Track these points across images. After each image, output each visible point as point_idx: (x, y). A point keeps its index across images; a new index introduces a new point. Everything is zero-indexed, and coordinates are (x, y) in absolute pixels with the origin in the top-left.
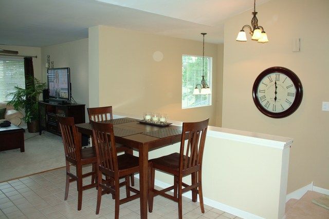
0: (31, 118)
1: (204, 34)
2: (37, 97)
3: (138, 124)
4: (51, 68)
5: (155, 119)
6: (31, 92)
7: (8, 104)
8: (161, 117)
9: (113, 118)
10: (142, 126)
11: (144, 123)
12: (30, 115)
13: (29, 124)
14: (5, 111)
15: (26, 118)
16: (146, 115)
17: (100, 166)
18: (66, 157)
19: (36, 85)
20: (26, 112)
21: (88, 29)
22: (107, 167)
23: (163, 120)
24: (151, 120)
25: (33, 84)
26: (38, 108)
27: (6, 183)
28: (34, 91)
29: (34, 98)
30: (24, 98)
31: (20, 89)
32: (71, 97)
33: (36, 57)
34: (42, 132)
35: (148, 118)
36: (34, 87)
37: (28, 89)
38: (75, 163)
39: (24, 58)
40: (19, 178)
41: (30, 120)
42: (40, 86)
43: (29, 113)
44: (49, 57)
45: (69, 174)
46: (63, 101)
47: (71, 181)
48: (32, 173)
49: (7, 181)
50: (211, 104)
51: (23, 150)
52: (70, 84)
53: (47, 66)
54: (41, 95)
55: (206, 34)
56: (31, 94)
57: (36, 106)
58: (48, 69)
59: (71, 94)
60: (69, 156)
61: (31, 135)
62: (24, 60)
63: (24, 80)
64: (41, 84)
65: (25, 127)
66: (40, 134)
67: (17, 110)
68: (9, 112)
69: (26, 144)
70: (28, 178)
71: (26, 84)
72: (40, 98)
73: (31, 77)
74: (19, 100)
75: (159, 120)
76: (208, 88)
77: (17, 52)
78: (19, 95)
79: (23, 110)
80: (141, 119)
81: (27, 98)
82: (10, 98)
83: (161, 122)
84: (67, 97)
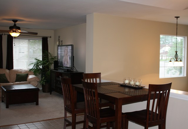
0: (45, 82)
1: (177, 17)
2: (50, 67)
3: (119, 86)
4: (60, 45)
5: (132, 83)
6: (46, 63)
7: (30, 71)
8: (136, 82)
9: (101, 82)
10: (122, 88)
11: (124, 86)
12: (44, 79)
13: (43, 86)
14: (27, 75)
15: (41, 81)
16: (126, 80)
17: (88, 114)
18: (65, 108)
19: (50, 58)
20: (42, 77)
21: (86, 15)
22: (92, 116)
23: (138, 84)
24: (129, 83)
25: (48, 57)
26: (50, 75)
27: (24, 125)
28: (48, 62)
29: (48, 67)
30: (41, 67)
31: (39, 60)
32: (73, 66)
33: (51, 37)
34: (52, 92)
35: (127, 82)
36: (48, 59)
37: (44, 60)
38: (70, 112)
39: (42, 38)
40: (33, 122)
41: (44, 83)
42: (52, 59)
43: (43, 78)
44: (59, 37)
45: (66, 120)
46: (68, 70)
47: (67, 125)
48: (42, 119)
49: (25, 123)
50: (185, 76)
51: (37, 104)
52: (73, 57)
53: (58, 44)
54: (53, 65)
55: (179, 17)
56: (46, 64)
57: (49, 72)
58: (59, 46)
59: (73, 65)
60: (67, 107)
61: (44, 94)
62: (42, 39)
63: (41, 54)
64: (53, 57)
65: (41, 88)
66: (51, 94)
67: (36, 75)
68: (31, 77)
69: (40, 100)
70: (39, 122)
71: (43, 57)
72: (52, 67)
73: (46, 52)
74: (37, 68)
75: (135, 84)
76: (181, 61)
77: (36, 34)
78: (37, 65)
79: (40, 76)
80: (122, 83)
81: (42, 67)
82: (31, 67)
83: (136, 85)
84: (71, 67)
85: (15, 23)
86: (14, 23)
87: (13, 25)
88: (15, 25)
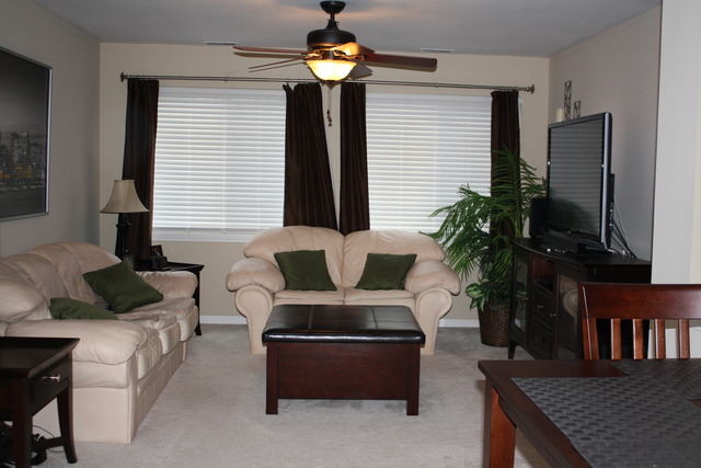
30: (486, 229)
31: (476, 195)
33: (532, 90)
39: (492, 94)
41: (483, 302)
44: (569, 86)
53: (560, 119)
58: (552, 125)
62: (490, 100)
66: (511, 356)
85: (332, 17)
86: (328, 16)
87: (324, 26)
88: (332, 24)
